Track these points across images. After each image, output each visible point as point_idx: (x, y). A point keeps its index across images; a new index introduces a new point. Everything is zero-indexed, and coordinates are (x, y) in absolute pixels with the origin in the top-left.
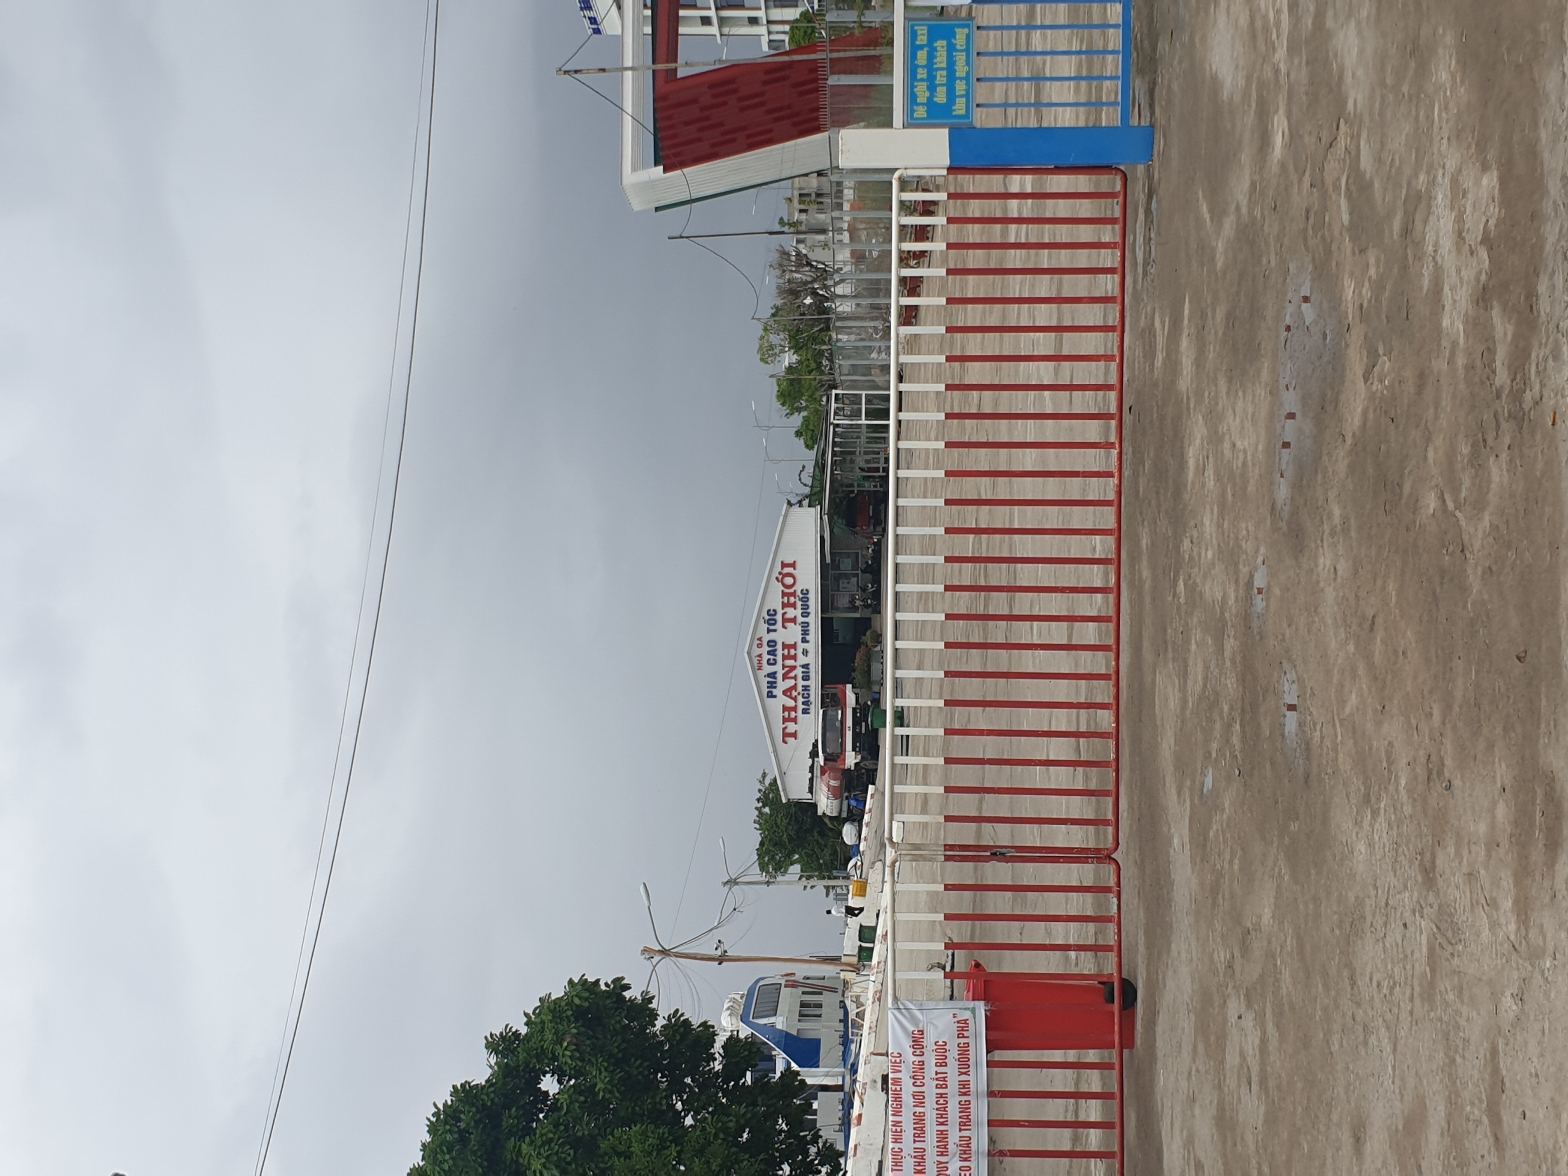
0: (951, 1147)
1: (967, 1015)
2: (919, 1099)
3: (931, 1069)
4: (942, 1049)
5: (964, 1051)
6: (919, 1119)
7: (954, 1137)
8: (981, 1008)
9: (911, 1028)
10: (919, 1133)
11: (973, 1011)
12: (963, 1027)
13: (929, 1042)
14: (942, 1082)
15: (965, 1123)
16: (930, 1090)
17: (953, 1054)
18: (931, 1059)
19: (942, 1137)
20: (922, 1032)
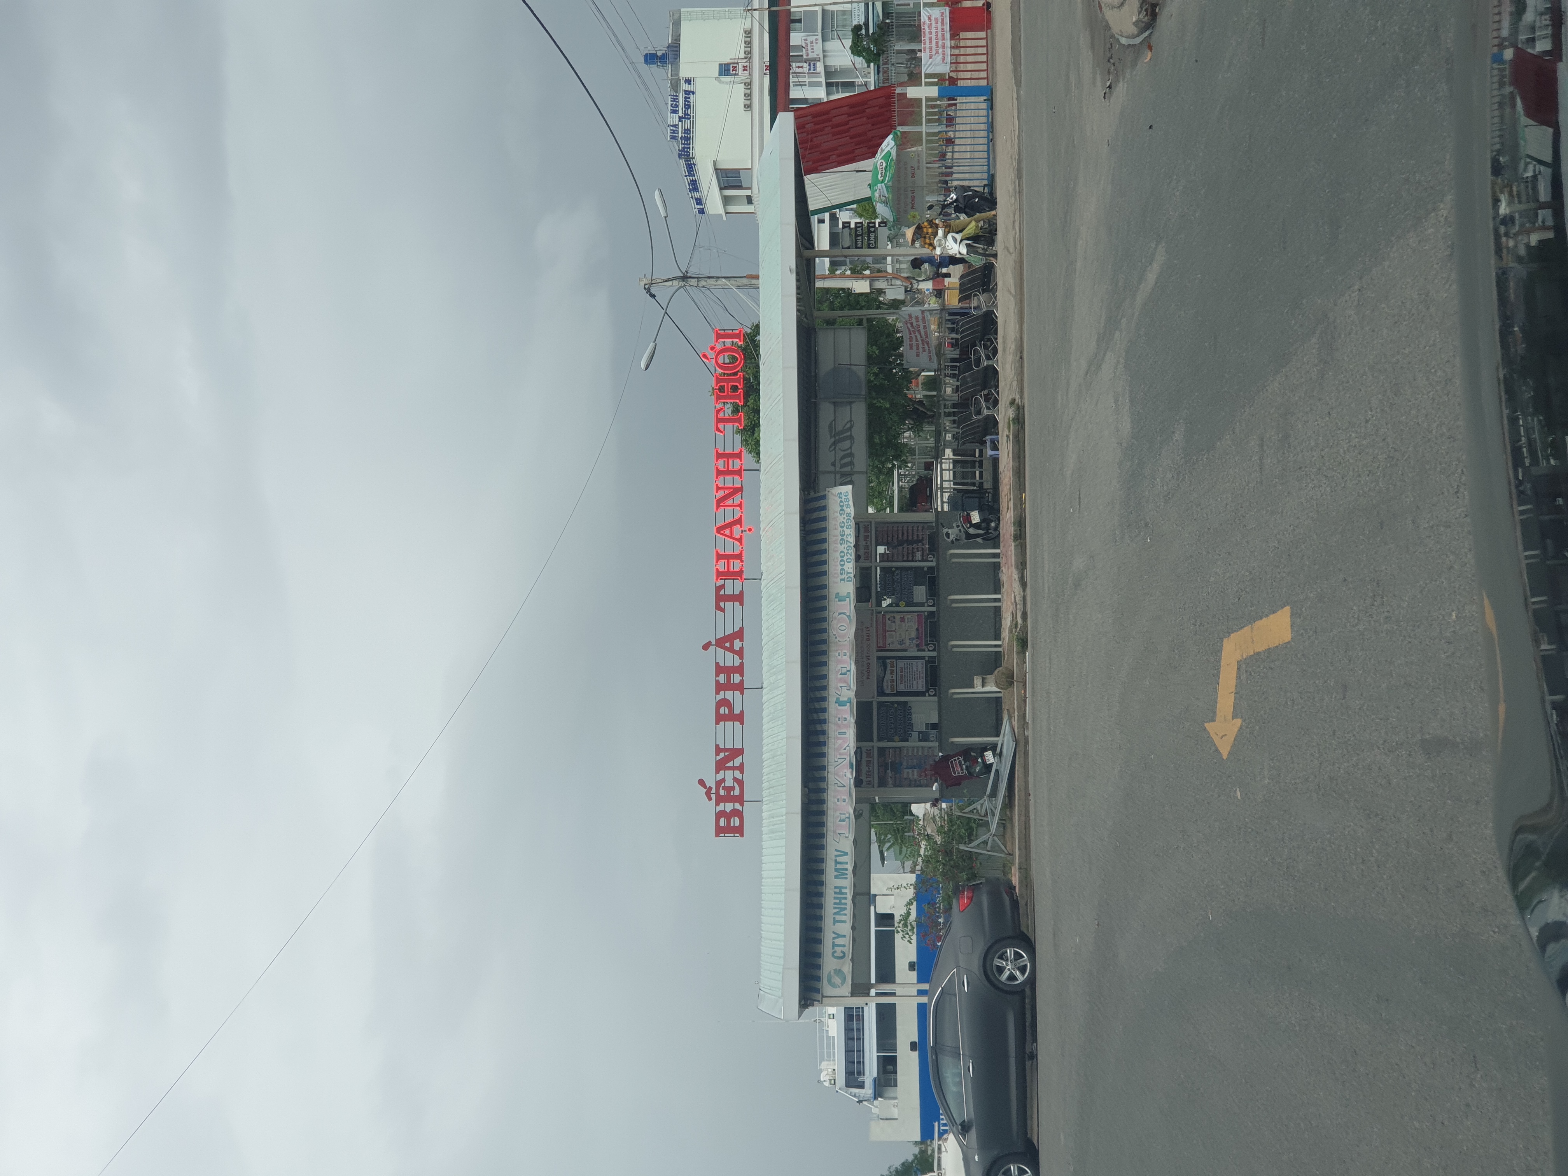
0: (939, 46)
1: (944, 11)
2: (930, 33)
3: (933, 25)
4: (936, 19)
5: (943, 20)
6: (930, 39)
7: (940, 43)
8: (947, 9)
9: (928, 14)
10: (931, 42)
11: (945, 10)
12: (942, 14)
13: (933, 18)
14: (937, 28)
15: (943, 39)
16: (933, 31)
17: (939, 21)
18: (933, 22)
19: (937, 43)
20: (931, 16)
